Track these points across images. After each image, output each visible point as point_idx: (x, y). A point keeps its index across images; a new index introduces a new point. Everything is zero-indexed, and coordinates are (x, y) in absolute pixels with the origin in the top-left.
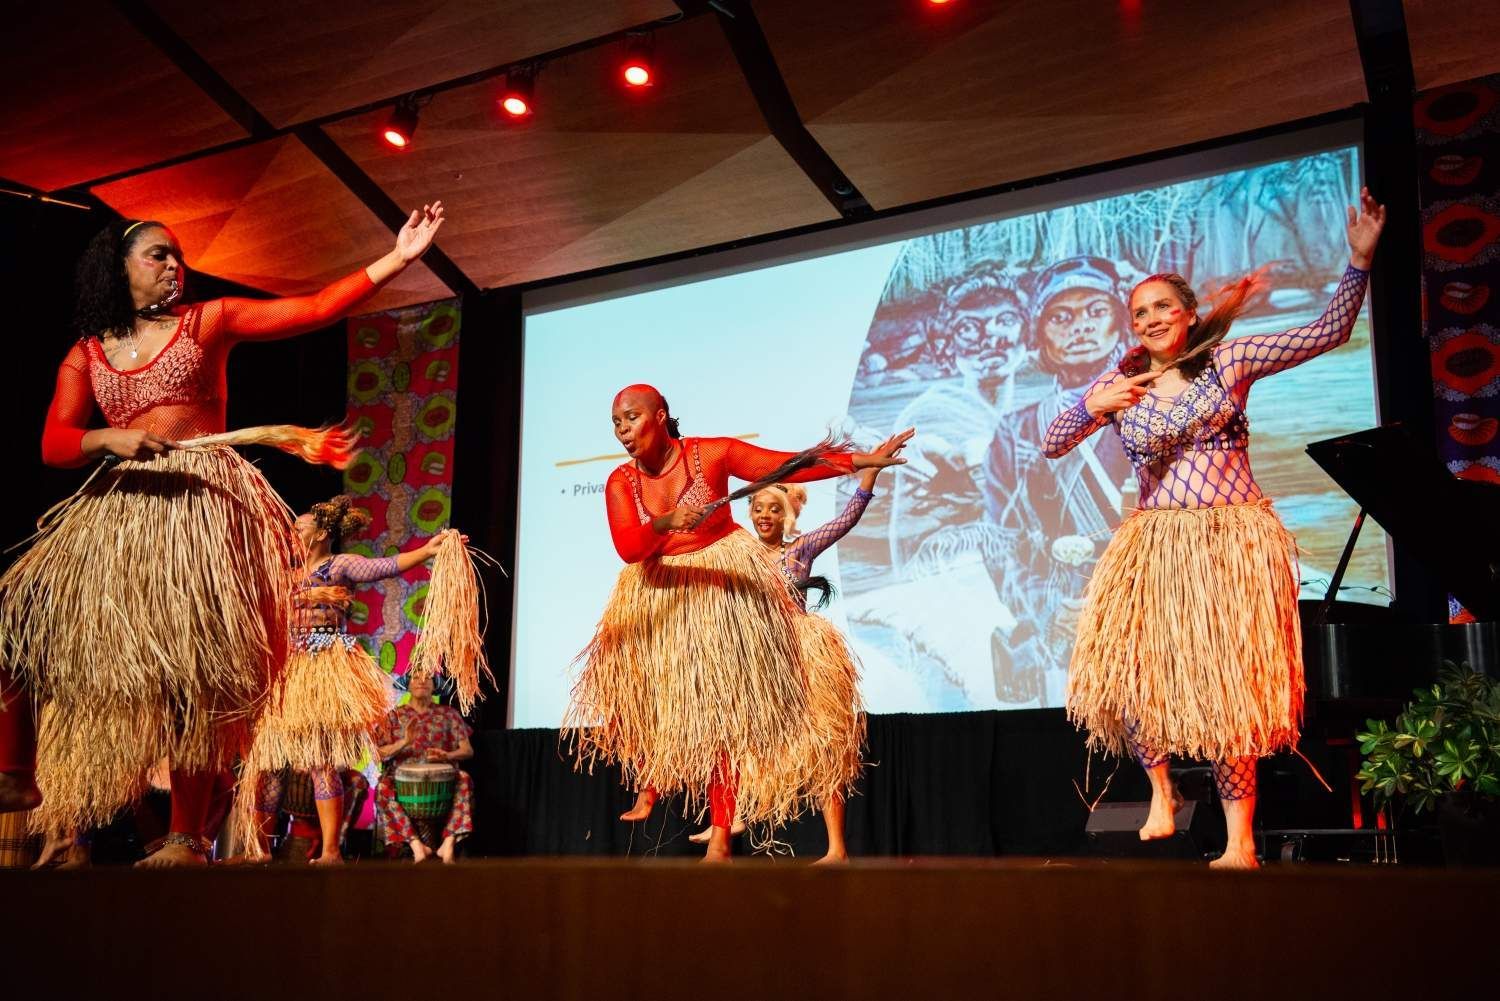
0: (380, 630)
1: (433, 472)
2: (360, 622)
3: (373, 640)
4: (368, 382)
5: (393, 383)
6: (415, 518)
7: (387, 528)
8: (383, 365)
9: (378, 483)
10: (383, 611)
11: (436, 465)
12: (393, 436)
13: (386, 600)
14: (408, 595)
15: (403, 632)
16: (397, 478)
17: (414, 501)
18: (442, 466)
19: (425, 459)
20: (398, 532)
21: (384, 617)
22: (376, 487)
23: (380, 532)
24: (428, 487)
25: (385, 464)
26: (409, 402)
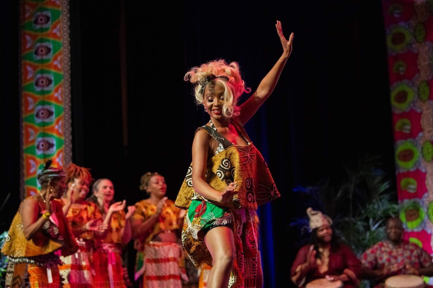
0: (426, 195)
2: (412, 191)
3: (422, 202)
4: (399, 38)
5: (415, 37)
7: (421, 130)
8: (407, 27)
9: (413, 102)
10: (426, 182)
12: (418, 71)
13: (427, 176)
16: (425, 97)
20: (429, 132)
21: (428, 187)
22: (412, 105)
23: (418, 133)
25: (416, 89)
26: (427, 48)
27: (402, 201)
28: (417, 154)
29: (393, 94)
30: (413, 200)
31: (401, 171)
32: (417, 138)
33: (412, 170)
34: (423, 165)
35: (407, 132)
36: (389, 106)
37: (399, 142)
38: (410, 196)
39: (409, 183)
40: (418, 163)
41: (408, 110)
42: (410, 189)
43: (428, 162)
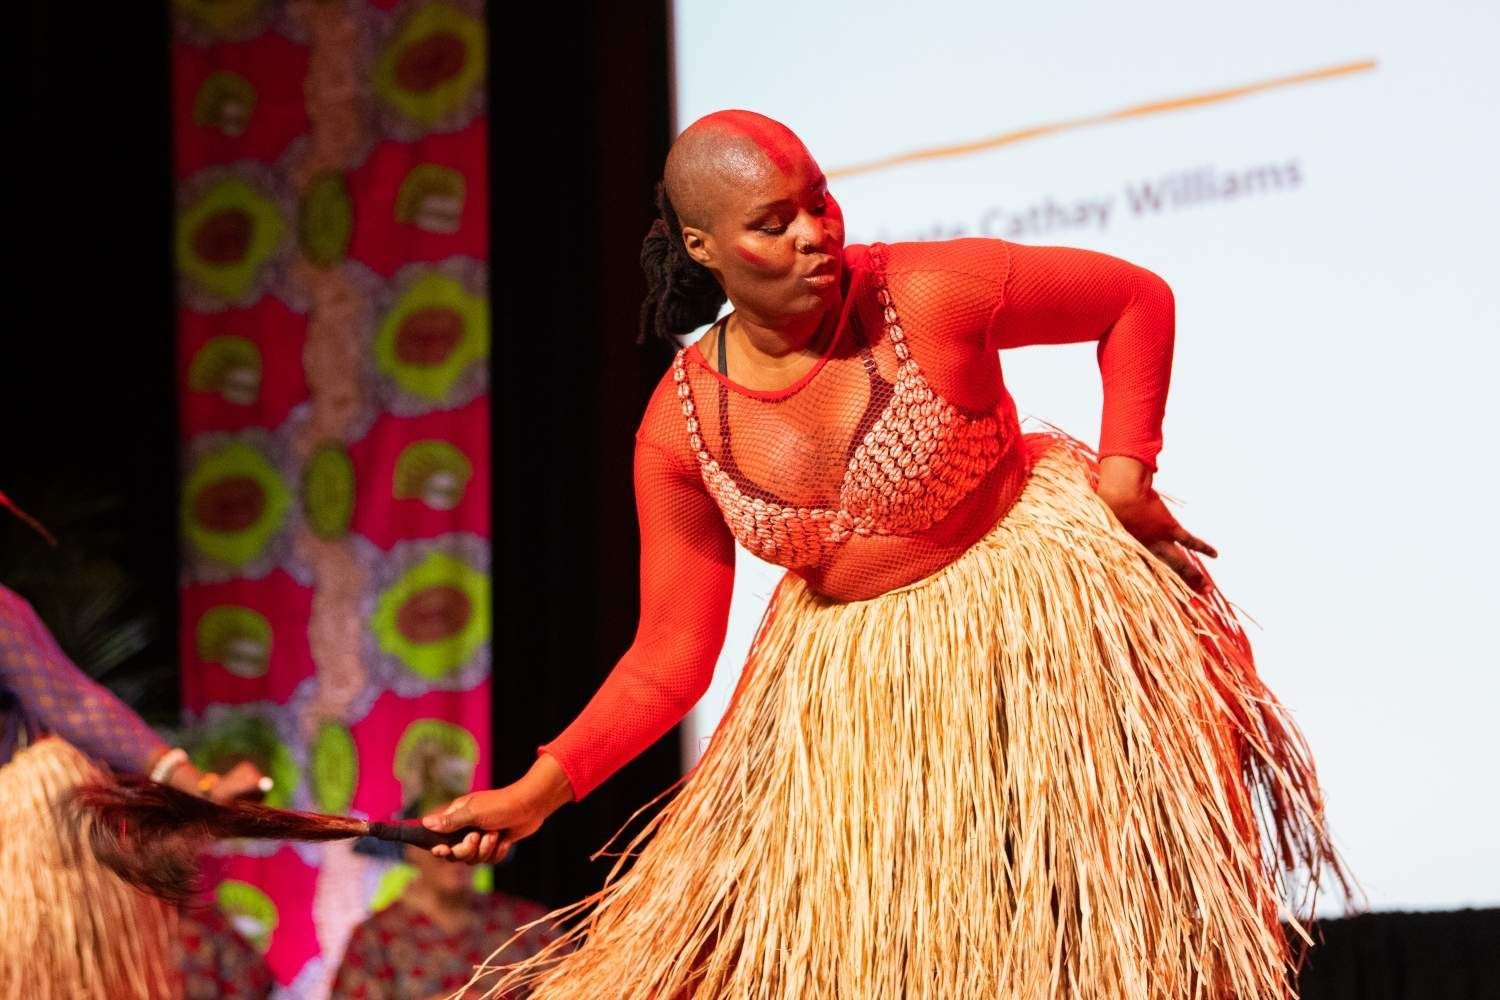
0: (307, 688)
1: (430, 224)
2: (247, 670)
3: (289, 720)
6: (386, 359)
7: (305, 393)
9: (278, 265)
10: (313, 632)
11: (435, 203)
12: (306, 126)
13: (319, 602)
14: (381, 585)
15: (373, 693)
16: (331, 243)
17: (381, 311)
18: (454, 205)
19: (408, 189)
20: (341, 403)
21: (319, 654)
22: (270, 276)
23: (292, 405)
24: (416, 269)
25: (291, 208)
26: (349, 26)
27: (199, 712)
28: (281, 501)
29: (189, 224)
30: (249, 710)
31: (207, 574)
32: (286, 430)
33: (255, 571)
34: (303, 550)
35: (241, 398)
36: (164, 277)
37: (202, 443)
38: (238, 691)
39: (238, 634)
40: (284, 541)
41: (249, 298)
42: (239, 657)
43: (328, 538)
